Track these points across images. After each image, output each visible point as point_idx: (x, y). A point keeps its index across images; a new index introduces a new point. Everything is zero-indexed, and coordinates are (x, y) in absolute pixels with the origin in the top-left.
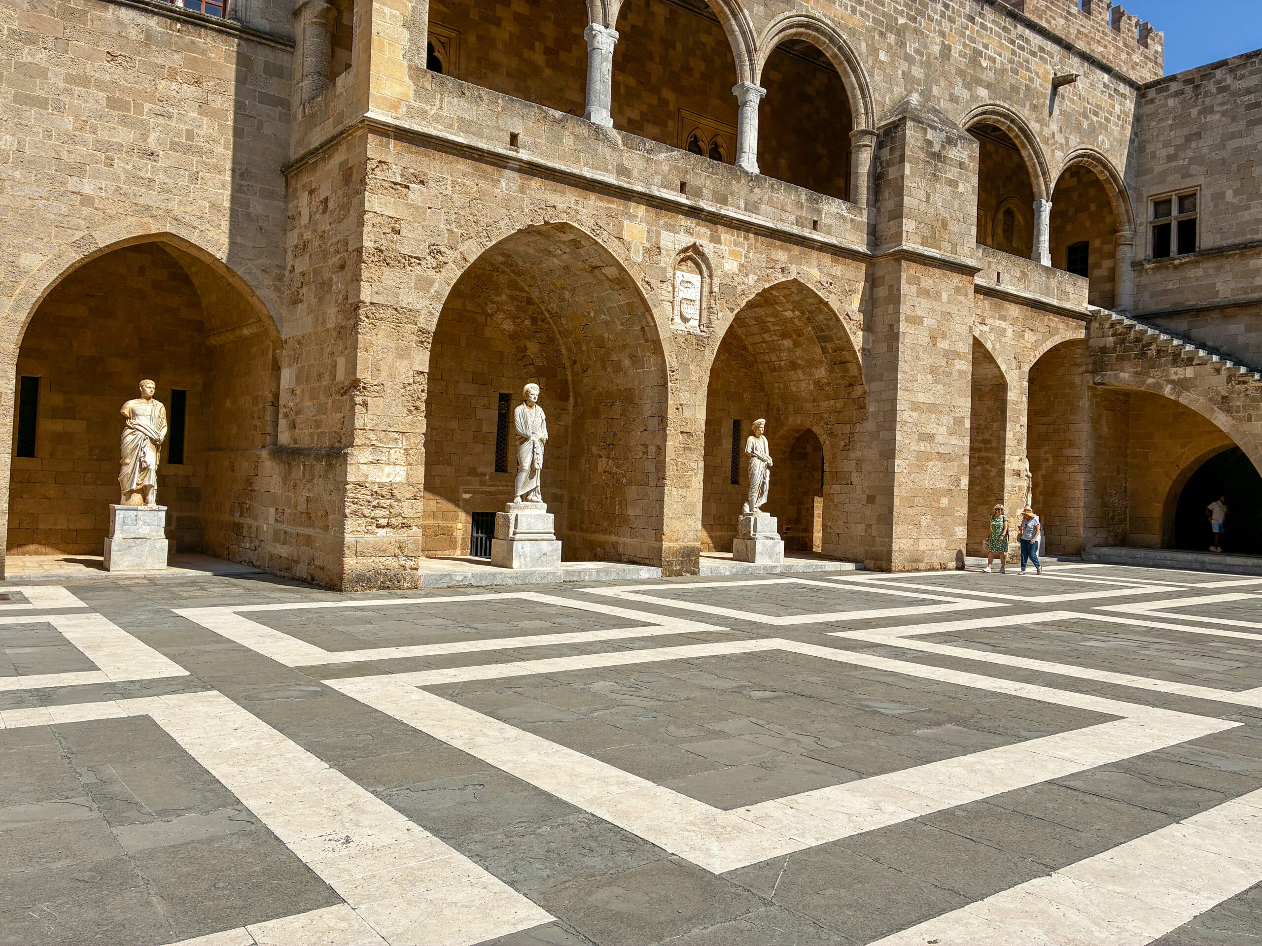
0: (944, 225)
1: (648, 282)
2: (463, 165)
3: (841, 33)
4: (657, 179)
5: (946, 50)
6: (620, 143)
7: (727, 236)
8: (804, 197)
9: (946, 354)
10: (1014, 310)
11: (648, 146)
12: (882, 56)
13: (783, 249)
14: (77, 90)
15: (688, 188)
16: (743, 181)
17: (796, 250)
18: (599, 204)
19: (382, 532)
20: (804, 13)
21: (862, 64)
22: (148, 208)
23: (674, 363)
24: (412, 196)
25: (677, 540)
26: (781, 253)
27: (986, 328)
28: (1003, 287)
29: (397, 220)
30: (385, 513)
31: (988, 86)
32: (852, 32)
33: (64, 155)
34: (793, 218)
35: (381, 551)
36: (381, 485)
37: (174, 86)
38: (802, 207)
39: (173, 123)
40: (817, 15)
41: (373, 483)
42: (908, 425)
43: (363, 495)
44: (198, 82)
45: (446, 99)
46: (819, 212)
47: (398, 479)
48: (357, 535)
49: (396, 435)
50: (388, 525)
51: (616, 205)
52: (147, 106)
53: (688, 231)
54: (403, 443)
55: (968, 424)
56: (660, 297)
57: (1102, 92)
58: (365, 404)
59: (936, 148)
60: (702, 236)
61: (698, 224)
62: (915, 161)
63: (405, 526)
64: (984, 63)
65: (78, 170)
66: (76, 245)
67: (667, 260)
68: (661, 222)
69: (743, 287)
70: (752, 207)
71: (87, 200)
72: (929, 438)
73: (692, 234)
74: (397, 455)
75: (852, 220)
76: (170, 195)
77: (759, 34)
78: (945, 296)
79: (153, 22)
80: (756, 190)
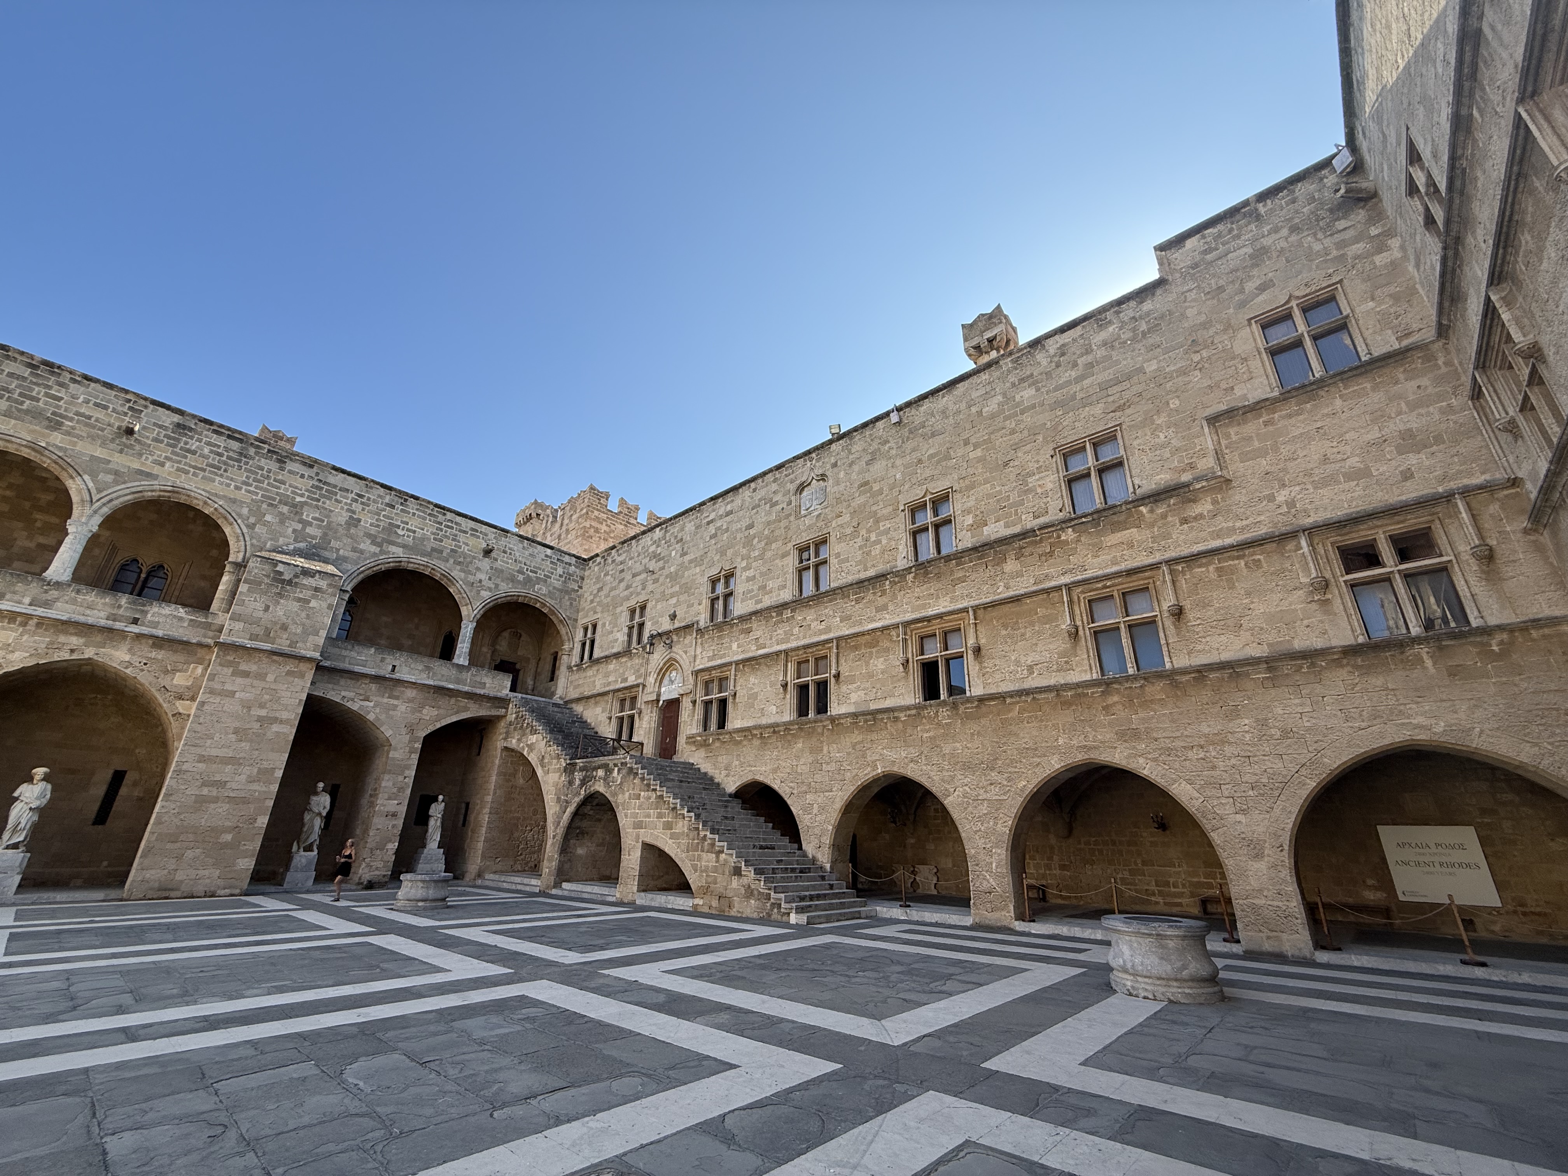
0: (284, 627)
3: (216, 500)
5: (354, 522)
8: (123, 601)
9: (260, 719)
10: (410, 693)
12: (268, 518)
13: (76, 634)
16: (34, 585)
17: (98, 637)
20: (169, 484)
21: (239, 521)
26: (74, 638)
27: (372, 704)
28: (397, 676)
31: (404, 546)
32: (234, 501)
34: (103, 614)
38: (119, 607)
40: (187, 487)
42: (189, 774)
46: (145, 613)
55: (279, 774)
57: (543, 560)
59: (287, 577)
62: (255, 584)
64: (400, 532)
70: (45, 604)
72: (222, 784)
75: (191, 620)
77: (98, 492)
78: (270, 678)
80: (54, 592)
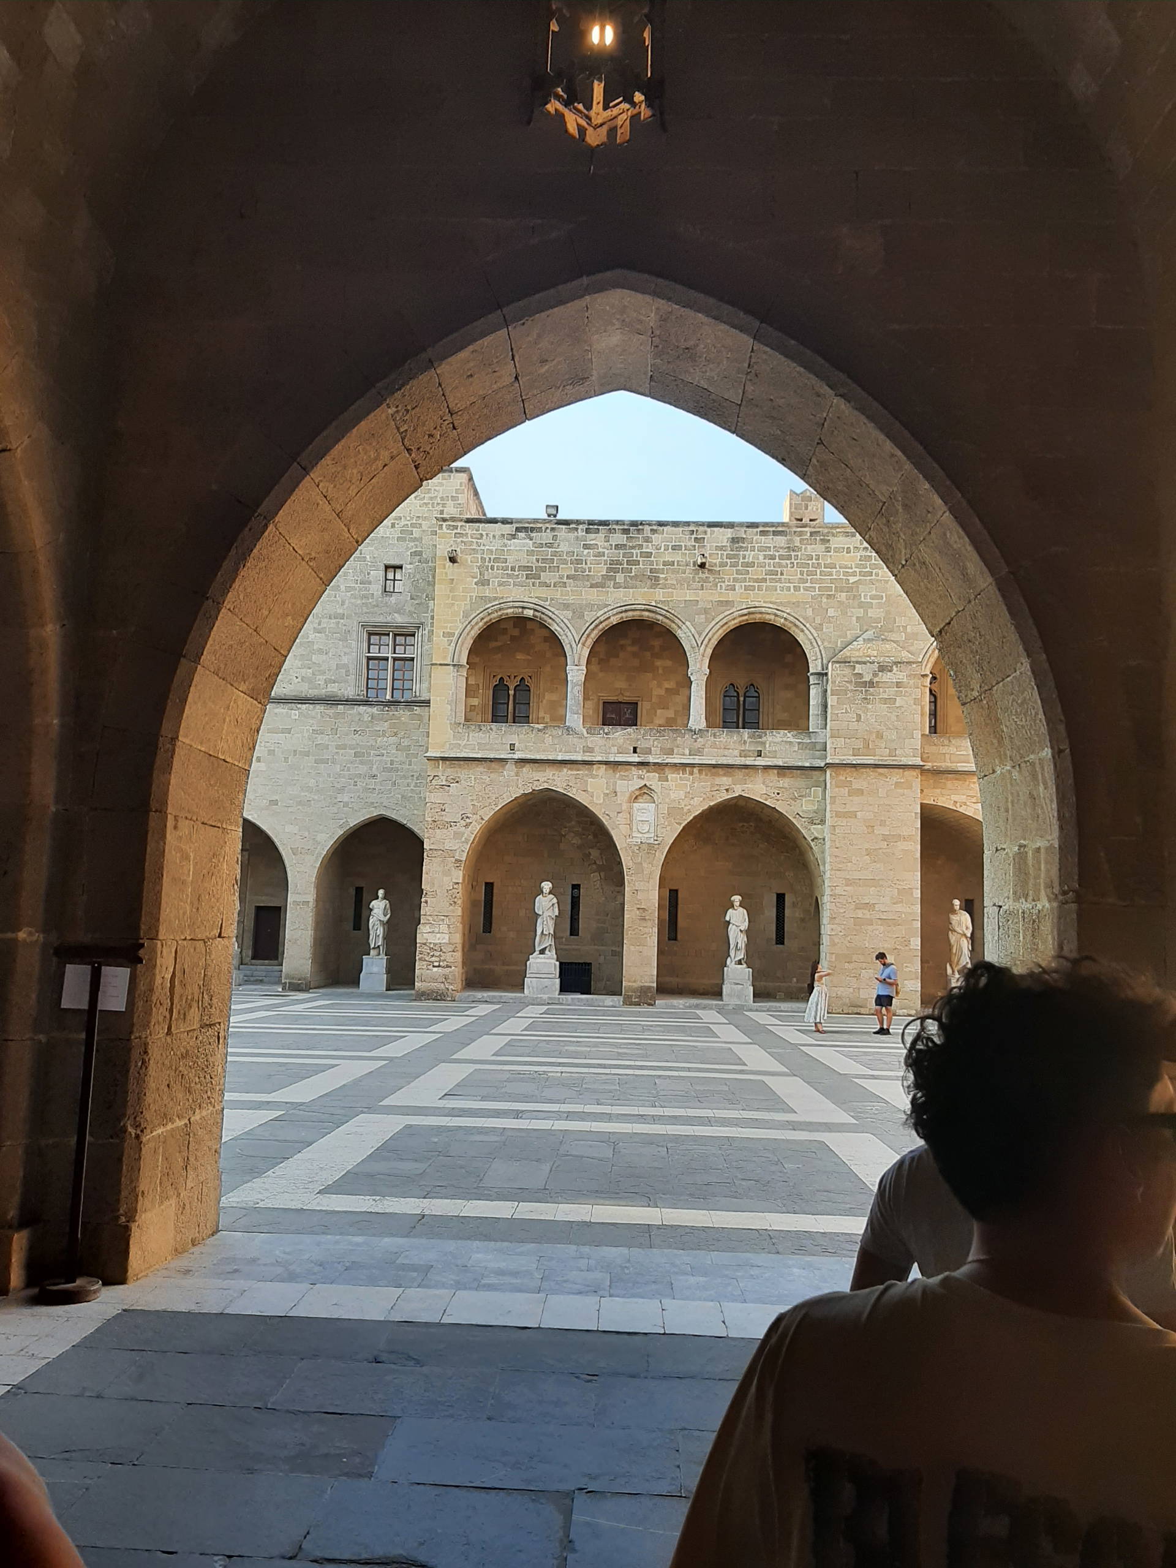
0: (880, 736)
1: (607, 815)
2: (480, 768)
3: (784, 609)
4: (615, 749)
6: (585, 733)
7: (672, 776)
8: (746, 736)
11: (606, 731)
12: (831, 613)
13: (724, 775)
14: (342, 751)
15: (638, 750)
16: (687, 736)
17: (739, 774)
18: (570, 772)
19: (435, 969)
20: (744, 607)
21: (808, 625)
22: (373, 803)
23: (631, 864)
24: (451, 790)
25: (635, 982)
26: (725, 778)
29: (444, 804)
30: (437, 959)
32: (796, 604)
33: (336, 785)
34: (736, 753)
35: (435, 980)
36: (435, 944)
37: (385, 739)
38: (745, 742)
39: (384, 758)
40: (757, 604)
41: (430, 943)
42: (841, 897)
43: (426, 950)
44: (396, 734)
45: (471, 735)
46: (764, 743)
47: (444, 941)
48: (421, 971)
49: (443, 917)
50: (439, 966)
51: (583, 772)
52: (372, 752)
53: (640, 777)
54: (447, 920)
56: (618, 823)
58: (426, 902)
59: (867, 678)
60: (651, 779)
61: (648, 772)
62: (841, 693)
63: (448, 966)
65: (341, 790)
66: (341, 827)
67: (622, 799)
68: (617, 776)
69: (689, 807)
70: (698, 752)
71: (346, 805)
72: (869, 906)
73: (643, 779)
74: (444, 928)
75: (799, 743)
76: (383, 795)
77: (700, 634)
78: (882, 792)
79: (375, 710)
80: (700, 740)
